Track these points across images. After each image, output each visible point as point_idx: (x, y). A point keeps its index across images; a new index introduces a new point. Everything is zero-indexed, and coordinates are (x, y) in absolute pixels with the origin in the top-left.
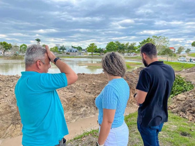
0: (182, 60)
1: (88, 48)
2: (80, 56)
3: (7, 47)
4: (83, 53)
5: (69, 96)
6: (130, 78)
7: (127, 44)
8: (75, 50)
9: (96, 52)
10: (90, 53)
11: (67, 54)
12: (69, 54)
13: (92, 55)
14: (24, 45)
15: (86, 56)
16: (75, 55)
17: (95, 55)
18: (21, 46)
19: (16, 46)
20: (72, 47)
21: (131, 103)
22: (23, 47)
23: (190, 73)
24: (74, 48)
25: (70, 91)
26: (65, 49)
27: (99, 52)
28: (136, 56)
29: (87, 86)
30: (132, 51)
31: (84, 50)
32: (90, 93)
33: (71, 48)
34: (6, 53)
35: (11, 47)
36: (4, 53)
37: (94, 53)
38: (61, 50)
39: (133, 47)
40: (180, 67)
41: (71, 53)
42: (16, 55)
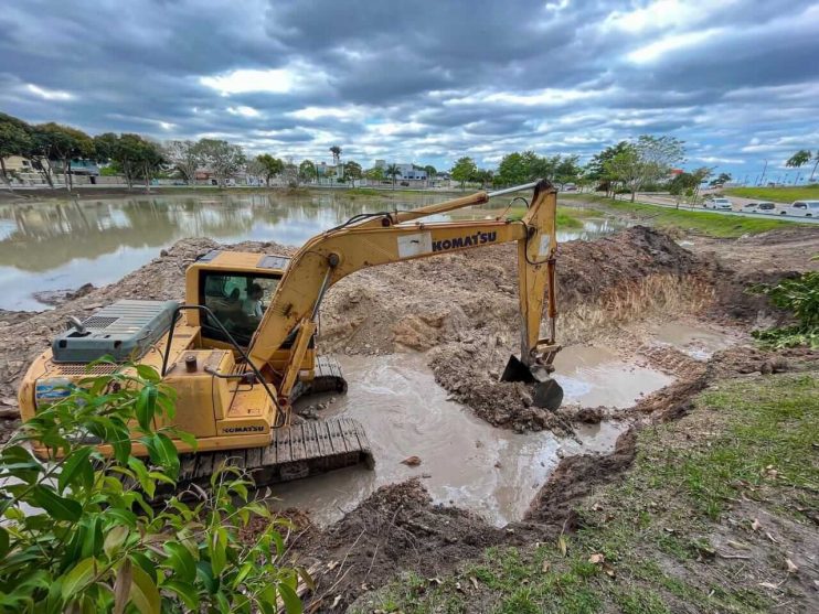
0: (719, 205)
1: (453, 170)
2: (431, 189)
3: (274, 168)
4: (439, 181)
5: (468, 302)
6: (613, 255)
7: (555, 160)
8: (422, 174)
9: (472, 179)
10: (457, 183)
11: (403, 184)
12: (407, 185)
13: (461, 187)
14: (308, 162)
15: (446, 189)
16: (421, 188)
17: (469, 187)
18: (302, 165)
19: (291, 166)
20: (414, 167)
21: (616, 325)
22: (306, 166)
23: (773, 247)
24: (420, 169)
25: (465, 285)
26: (399, 173)
27: (482, 181)
28: (576, 192)
29: (501, 273)
30: (567, 177)
31: (441, 175)
32: (511, 292)
33: (411, 170)
34: (272, 181)
35: (282, 167)
36: (268, 181)
37: (467, 183)
38: (390, 176)
39: (571, 168)
40: (730, 228)
41: (412, 184)
42: (293, 185)
